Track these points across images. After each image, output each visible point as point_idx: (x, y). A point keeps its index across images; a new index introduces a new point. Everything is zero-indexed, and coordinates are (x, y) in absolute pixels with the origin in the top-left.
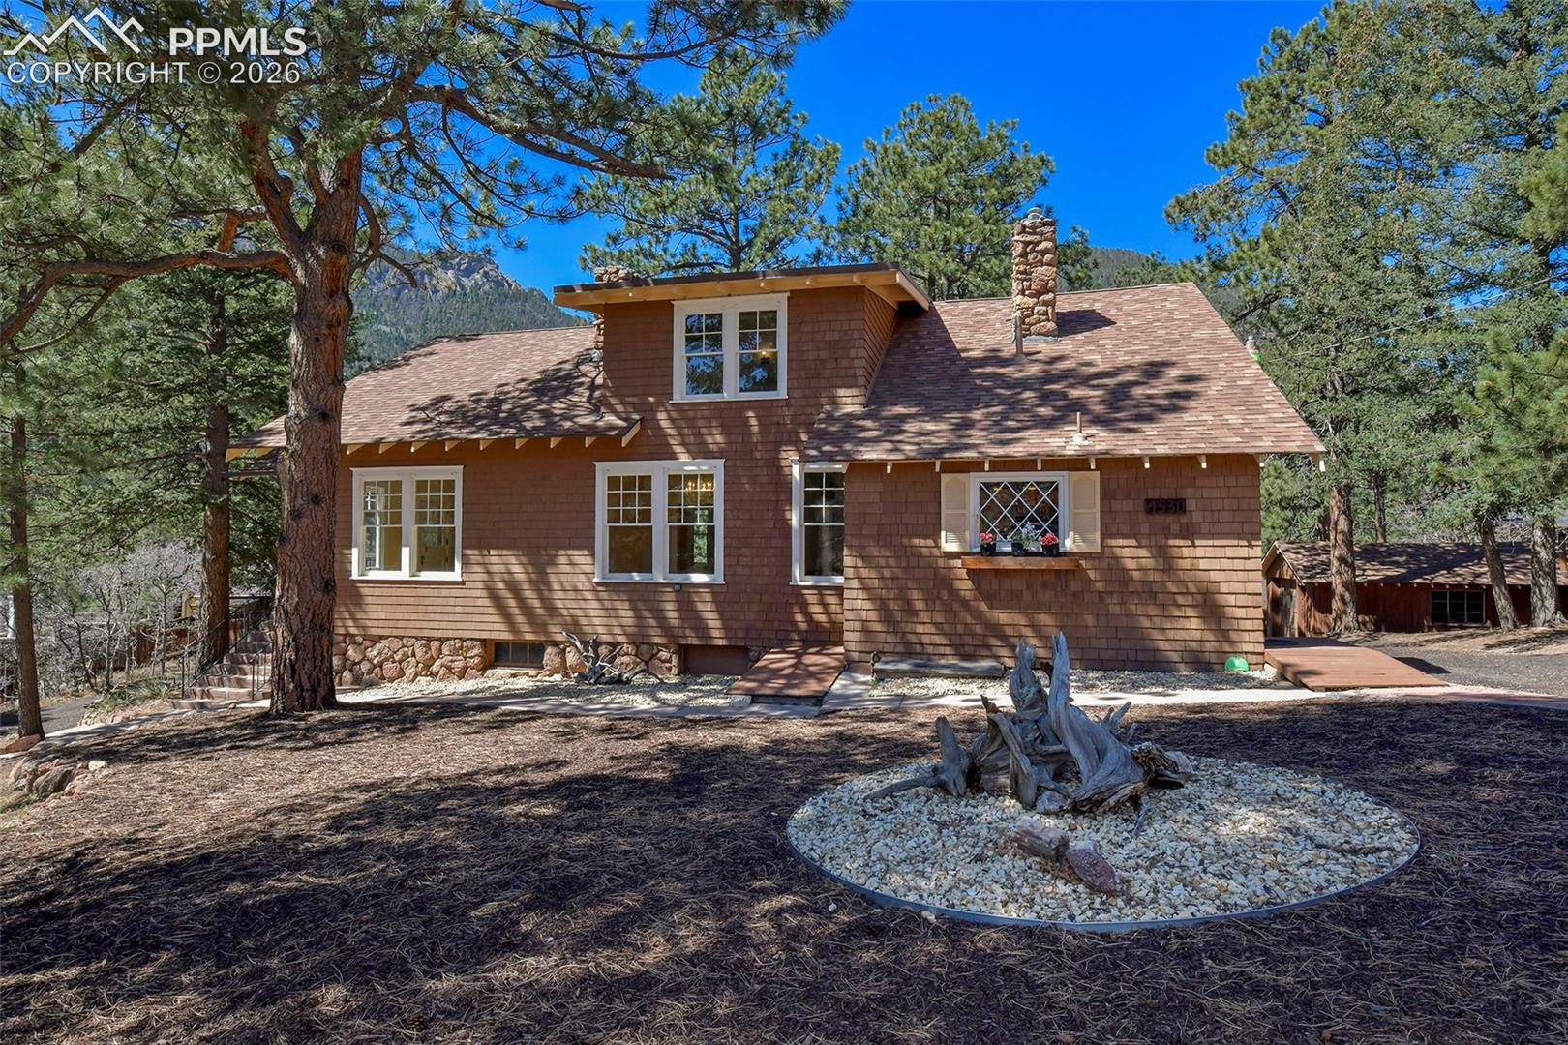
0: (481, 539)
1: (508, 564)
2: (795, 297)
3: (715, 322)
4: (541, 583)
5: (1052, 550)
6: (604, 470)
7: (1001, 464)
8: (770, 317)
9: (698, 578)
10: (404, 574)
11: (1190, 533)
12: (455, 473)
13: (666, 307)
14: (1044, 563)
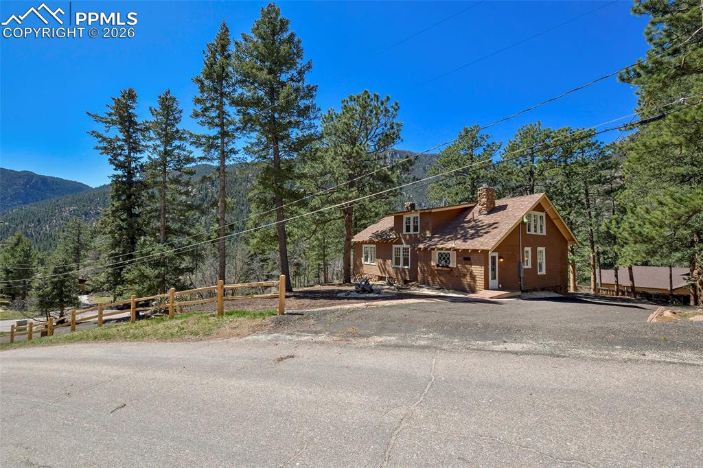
0: (378, 258)
1: (381, 261)
2: (420, 214)
3: (409, 219)
4: (384, 264)
5: (447, 267)
6: (394, 246)
7: (441, 249)
8: (417, 217)
9: (406, 267)
10: (368, 263)
11: (471, 265)
12: (375, 246)
13: (402, 216)
14: (446, 269)
